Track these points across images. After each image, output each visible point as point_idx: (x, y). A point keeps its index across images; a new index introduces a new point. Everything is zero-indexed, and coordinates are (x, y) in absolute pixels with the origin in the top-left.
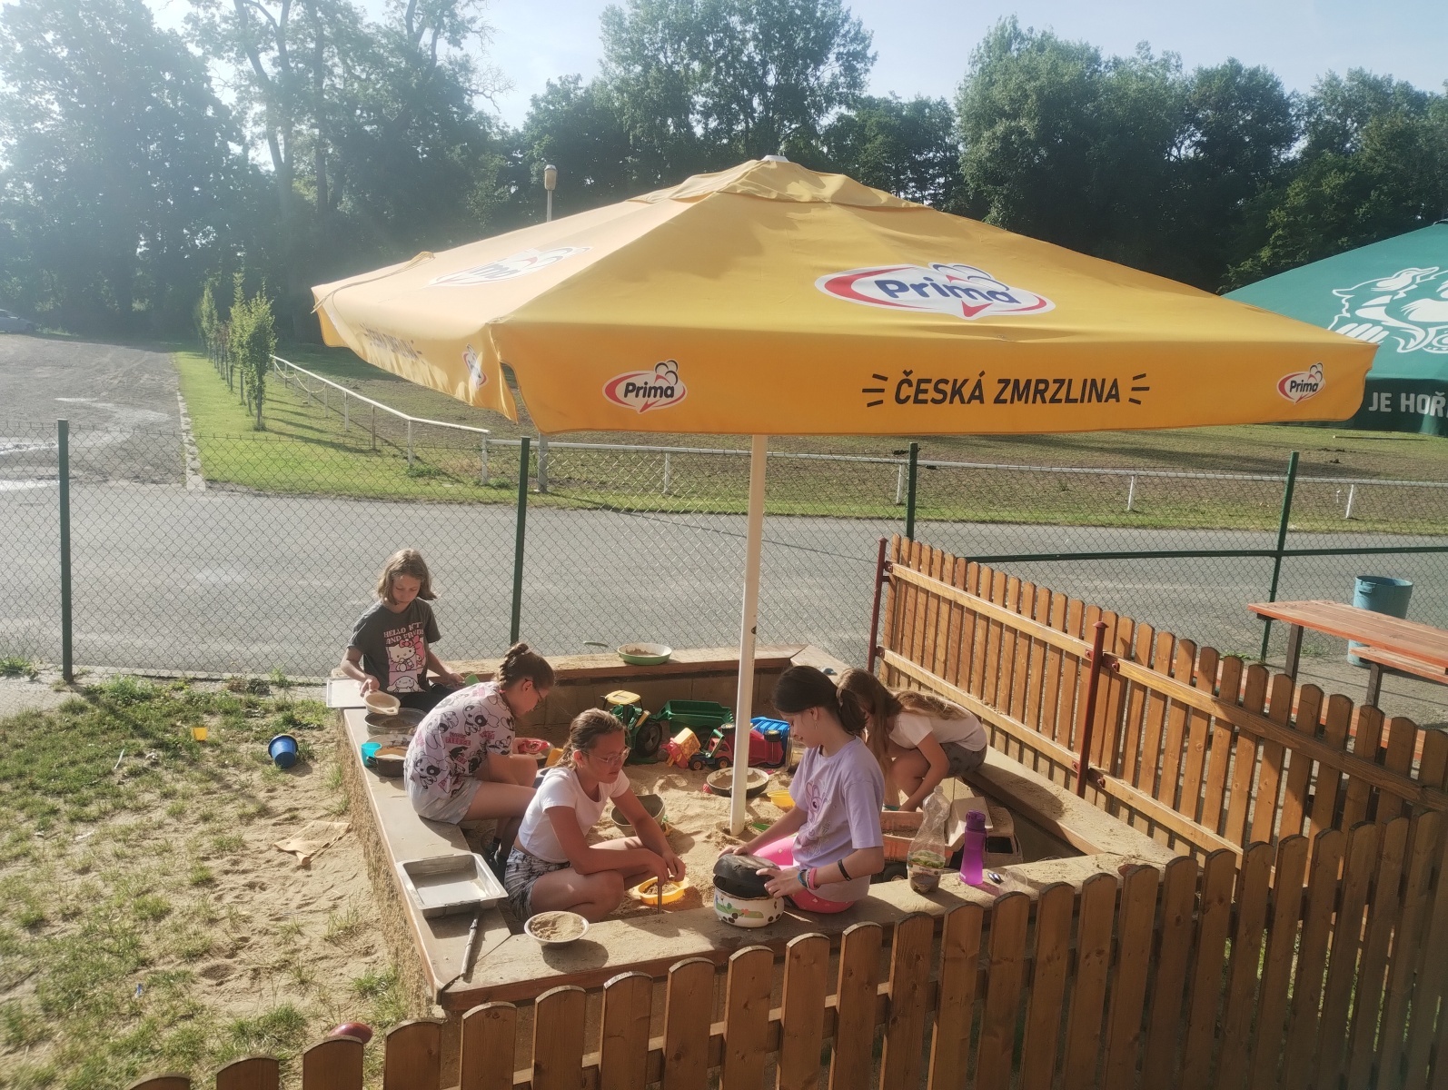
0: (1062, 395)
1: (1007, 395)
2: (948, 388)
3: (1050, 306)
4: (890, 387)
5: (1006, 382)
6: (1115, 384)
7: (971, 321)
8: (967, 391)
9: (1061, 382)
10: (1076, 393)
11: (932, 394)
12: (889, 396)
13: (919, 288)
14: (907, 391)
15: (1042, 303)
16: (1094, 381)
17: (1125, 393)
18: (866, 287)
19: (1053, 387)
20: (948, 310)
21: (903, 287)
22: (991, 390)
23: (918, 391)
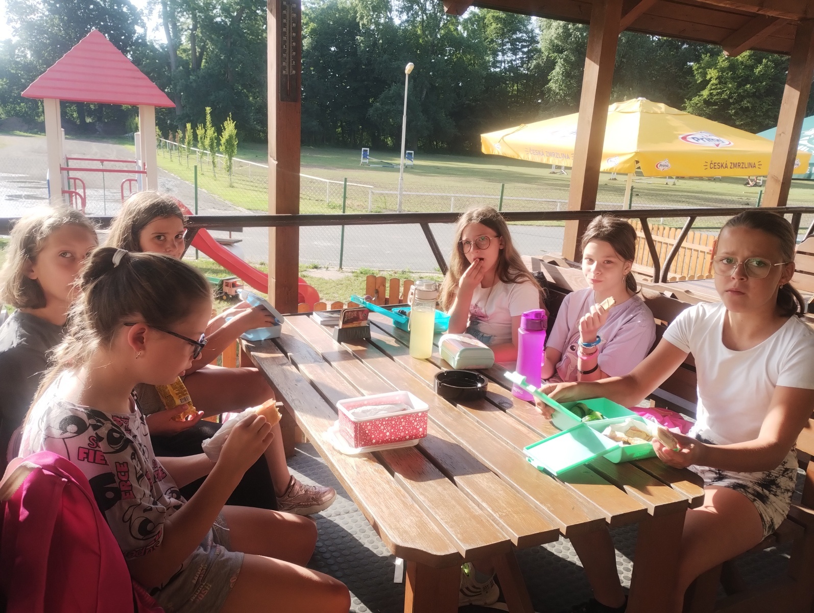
0: (744, 166)
1: (732, 166)
2: (720, 165)
3: (732, 144)
4: (709, 164)
5: (732, 163)
6: (754, 164)
7: (718, 148)
8: (724, 166)
9: (743, 163)
10: (747, 166)
11: (717, 167)
12: (708, 167)
13: (702, 139)
14: (712, 166)
15: (730, 143)
16: (750, 163)
17: (757, 166)
18: (689, 138)
19: (742, 164)
20: (711, 146)
21: (698, 139)
22: (729, 165)
23: (714, 166)
